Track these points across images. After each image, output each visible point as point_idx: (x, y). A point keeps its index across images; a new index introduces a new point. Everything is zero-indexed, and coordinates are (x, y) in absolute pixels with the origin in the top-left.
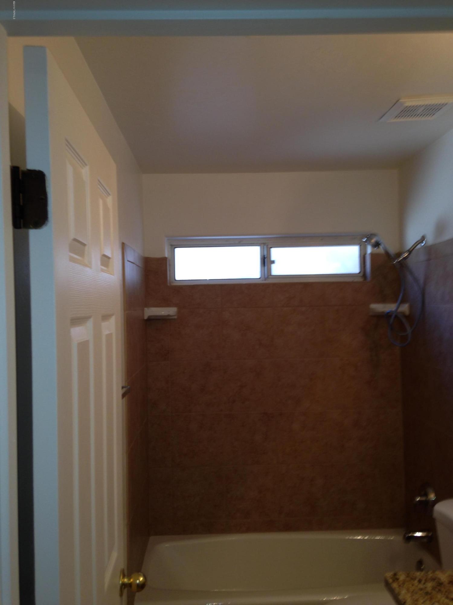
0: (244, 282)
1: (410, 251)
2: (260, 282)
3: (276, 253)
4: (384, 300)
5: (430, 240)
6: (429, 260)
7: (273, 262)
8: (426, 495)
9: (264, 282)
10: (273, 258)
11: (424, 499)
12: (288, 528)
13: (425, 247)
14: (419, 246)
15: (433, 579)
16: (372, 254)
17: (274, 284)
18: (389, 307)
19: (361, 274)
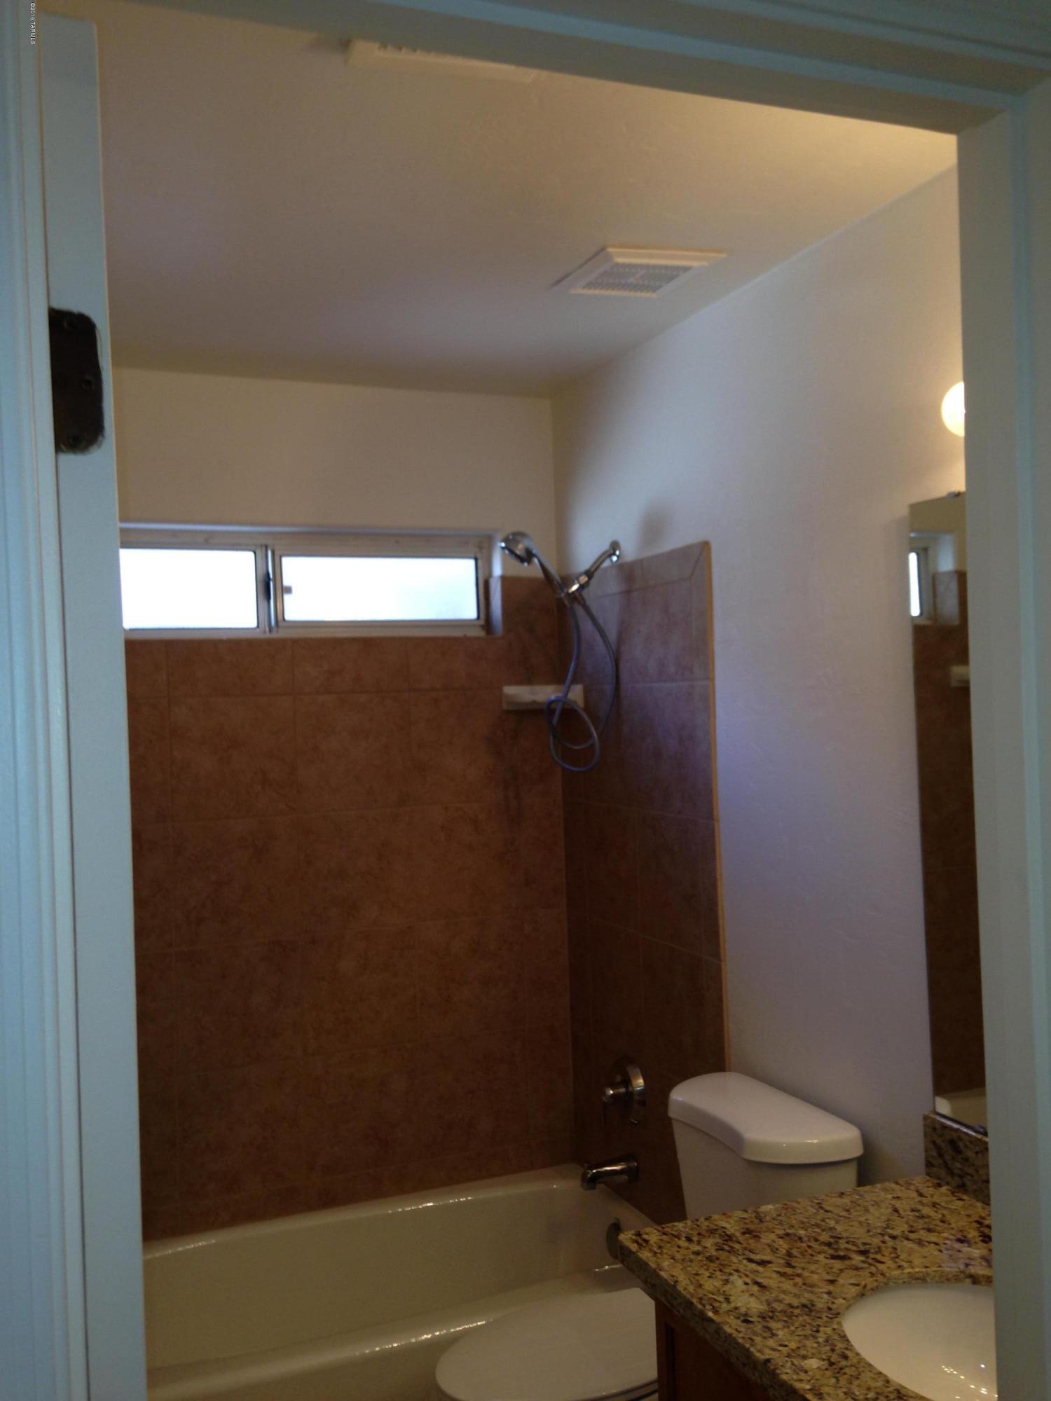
0: (224, 636)
1: (590, 574)
2: (259, 635)
3: (295, 569)
4: (529, 678)
5: (630, 551)
6: (628, 593)
7: (289, 590)
8: (627, 1082)
9: (268, 635)
10: (286, 583)
11: (622, 1090)
12: (328, 1200)
13: (620, 566)
14: (607, 564)
15: (712, 1232)
16: (504, 579)
17: (295, 642)
18: (545, 693)
19: (482, 622)
